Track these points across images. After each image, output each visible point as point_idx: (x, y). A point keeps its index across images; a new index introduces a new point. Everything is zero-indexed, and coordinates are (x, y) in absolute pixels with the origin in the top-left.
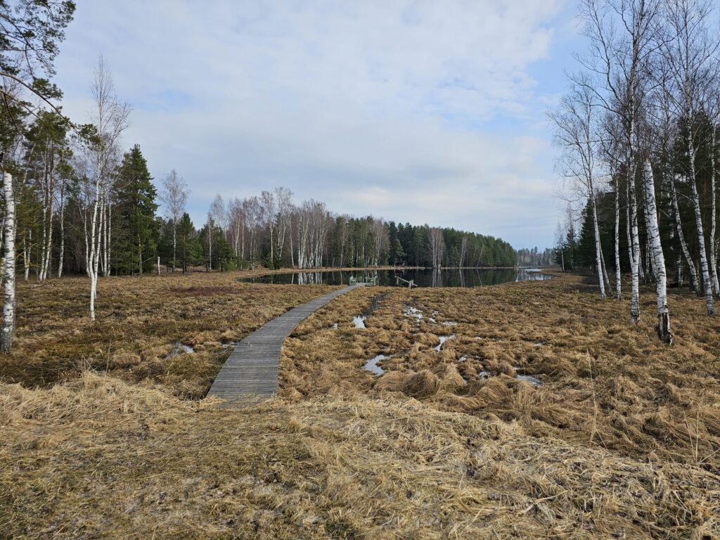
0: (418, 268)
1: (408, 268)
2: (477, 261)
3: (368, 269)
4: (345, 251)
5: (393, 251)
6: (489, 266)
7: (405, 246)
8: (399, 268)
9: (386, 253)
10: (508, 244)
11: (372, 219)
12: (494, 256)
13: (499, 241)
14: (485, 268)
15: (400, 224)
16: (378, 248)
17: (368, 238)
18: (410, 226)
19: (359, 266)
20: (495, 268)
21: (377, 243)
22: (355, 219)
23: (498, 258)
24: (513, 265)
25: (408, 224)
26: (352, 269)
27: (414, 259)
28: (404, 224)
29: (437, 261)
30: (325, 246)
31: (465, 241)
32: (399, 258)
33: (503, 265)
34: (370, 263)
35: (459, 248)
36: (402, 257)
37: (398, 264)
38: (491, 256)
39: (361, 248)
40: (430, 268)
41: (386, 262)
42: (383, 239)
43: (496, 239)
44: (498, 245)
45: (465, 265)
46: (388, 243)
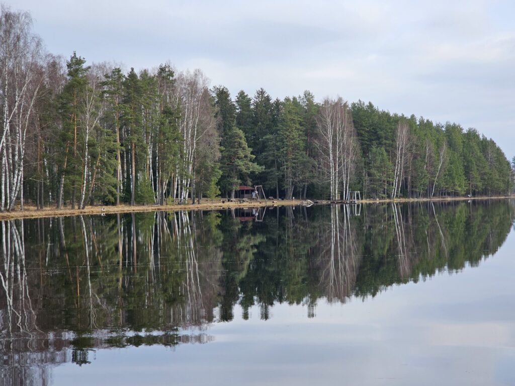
0: (291, 202)
1: (269, 203)
2: (432, 183)
3: (163, 207)
4: (94, 156)
5: (228, 161)
6: (456, 194)
7: (258, 148)
8: (246, 204)
9: (210, 164)
10: (492, 143)
11: (171, 74)
12: (467, 171)
13: (472, 135)
14: (449, 199)
15: (242, 94)
16: (189, 150)
17: (162, 124)
18: (268, 99)
19: (140, 201)
20: (470, 199)
21: (187, 138)
22: (125, 73)
23: (475, 174)
24: (505, 192)
25: (262, 93)
26: (119, 209)
27: (281, 180)
28: (252, 95)
29: (341, 183)
30: (31, 141)
31: (402, 134)
32: (242, 176)
33: (485, 192)
34: (168, 193)
35: (391, 152)
36: (252, 175)
37: (240, 195)
38: (461, 170)
39: (144, 150)
40: (324, 202)
41: (214, 189)
42: (201, 128)
43: (465, 131)
44: (473, 144)
45: (404, 192)
46: (216, 139)
